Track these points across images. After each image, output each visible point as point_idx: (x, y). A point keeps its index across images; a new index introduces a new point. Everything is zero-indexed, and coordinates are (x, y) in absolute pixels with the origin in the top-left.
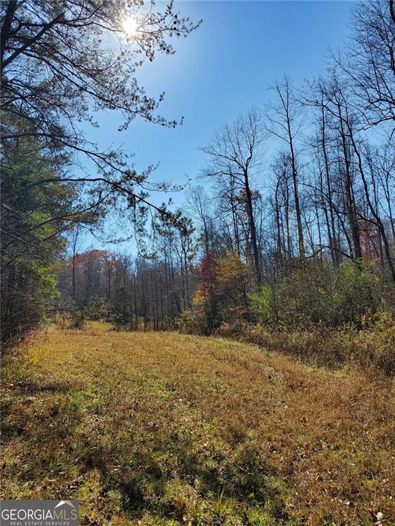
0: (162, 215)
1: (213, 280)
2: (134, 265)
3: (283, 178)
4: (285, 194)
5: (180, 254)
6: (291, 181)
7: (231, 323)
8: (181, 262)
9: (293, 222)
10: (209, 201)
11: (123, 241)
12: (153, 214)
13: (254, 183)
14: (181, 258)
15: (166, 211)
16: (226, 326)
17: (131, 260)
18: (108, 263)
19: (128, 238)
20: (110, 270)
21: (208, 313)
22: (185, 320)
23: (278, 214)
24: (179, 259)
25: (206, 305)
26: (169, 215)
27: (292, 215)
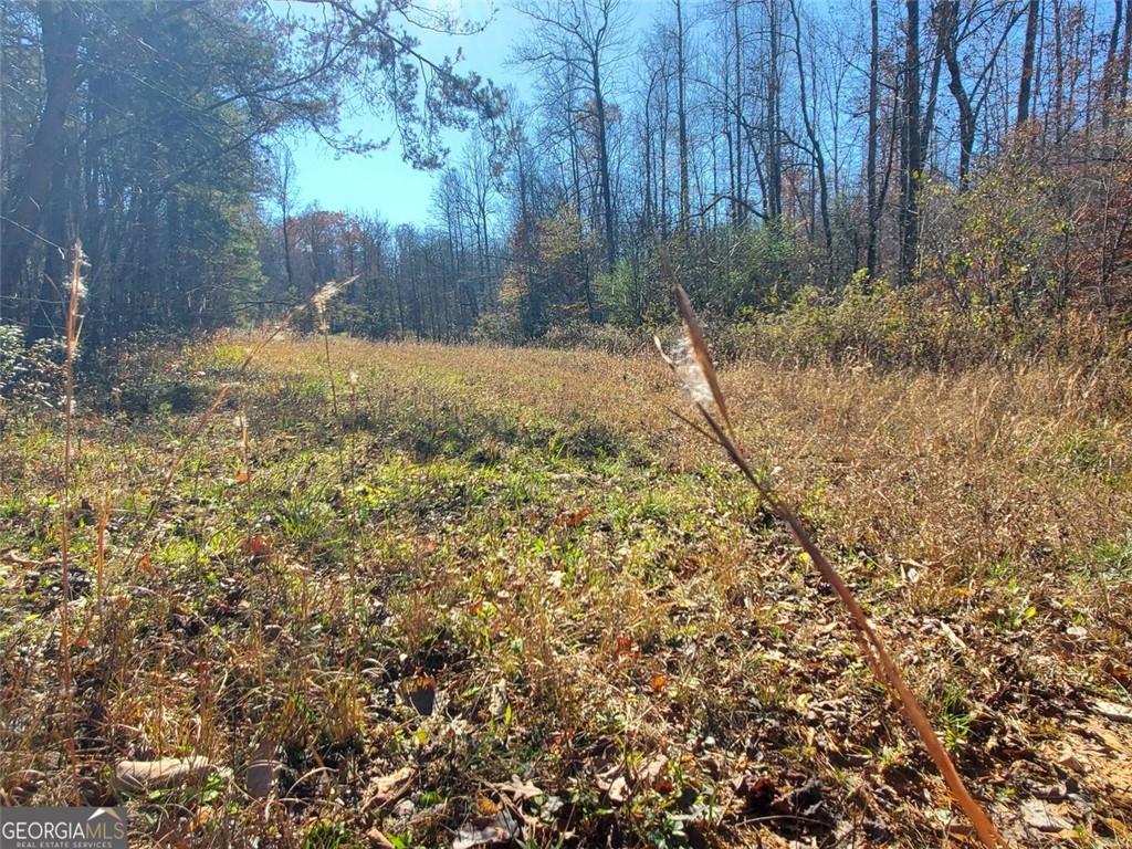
0: (445, 83)
1: (533, 258)
2: (394, 240)
3: (660, 77)
4: (663, 105)
5: (476, 220)
6: (674, 84)
7: (563, 326)
8: (478, 232)
9: (673, 159)
10: (528, 112)
11: (373, 147)
12: (429, 78)
13: (610, 80)
14: (478, 226)
15: (453, 74)
16: (555, 332)
17: (389, 231)
18: (347, 236)
19: (383, 143)
20: (351, 250)
21: (524, 316)
22: (486, 328)
23: (648, 148)
24: (475, 228)
25: (522, 301)
26: (458, 83)
27: (672, 147)
